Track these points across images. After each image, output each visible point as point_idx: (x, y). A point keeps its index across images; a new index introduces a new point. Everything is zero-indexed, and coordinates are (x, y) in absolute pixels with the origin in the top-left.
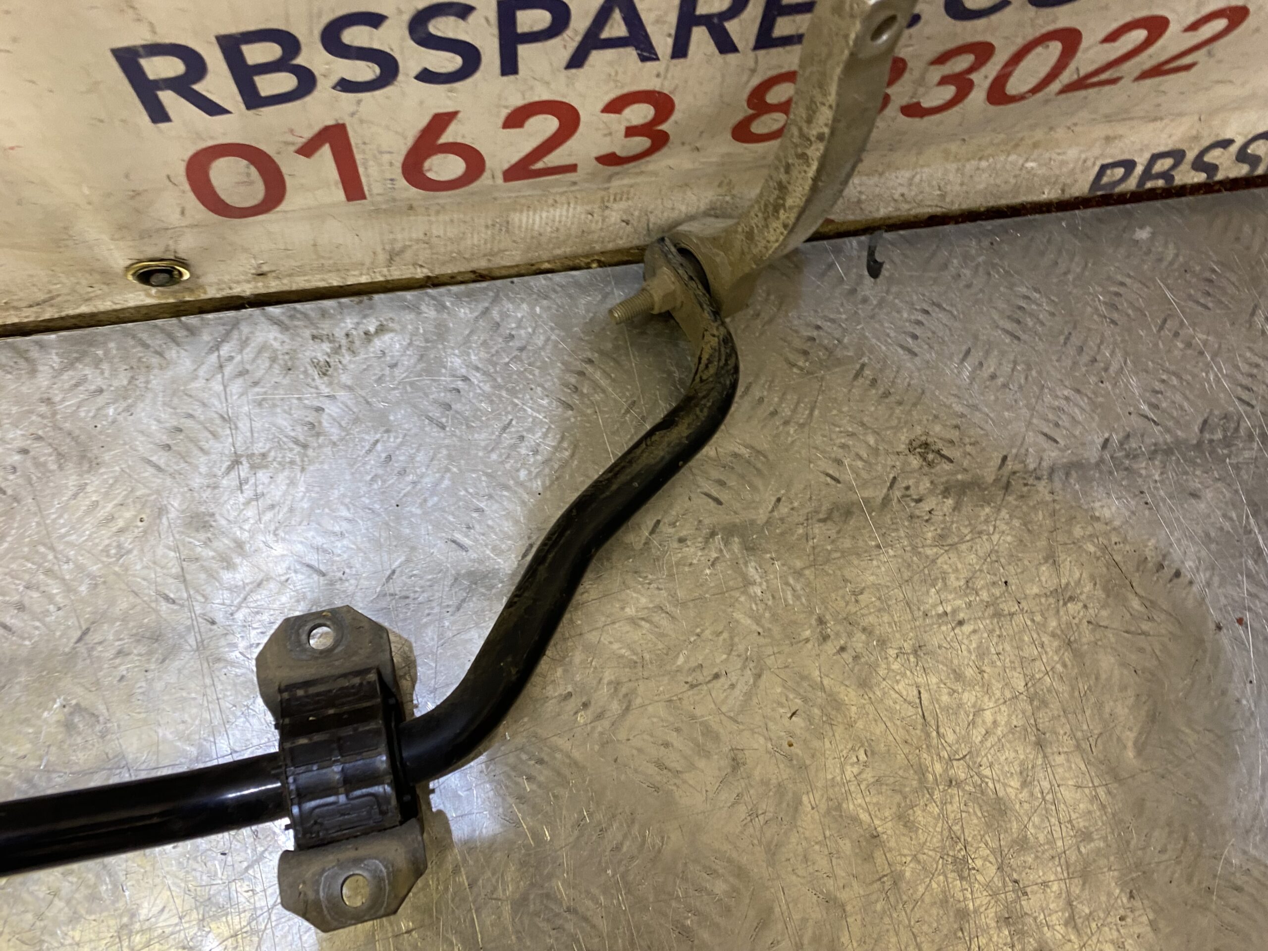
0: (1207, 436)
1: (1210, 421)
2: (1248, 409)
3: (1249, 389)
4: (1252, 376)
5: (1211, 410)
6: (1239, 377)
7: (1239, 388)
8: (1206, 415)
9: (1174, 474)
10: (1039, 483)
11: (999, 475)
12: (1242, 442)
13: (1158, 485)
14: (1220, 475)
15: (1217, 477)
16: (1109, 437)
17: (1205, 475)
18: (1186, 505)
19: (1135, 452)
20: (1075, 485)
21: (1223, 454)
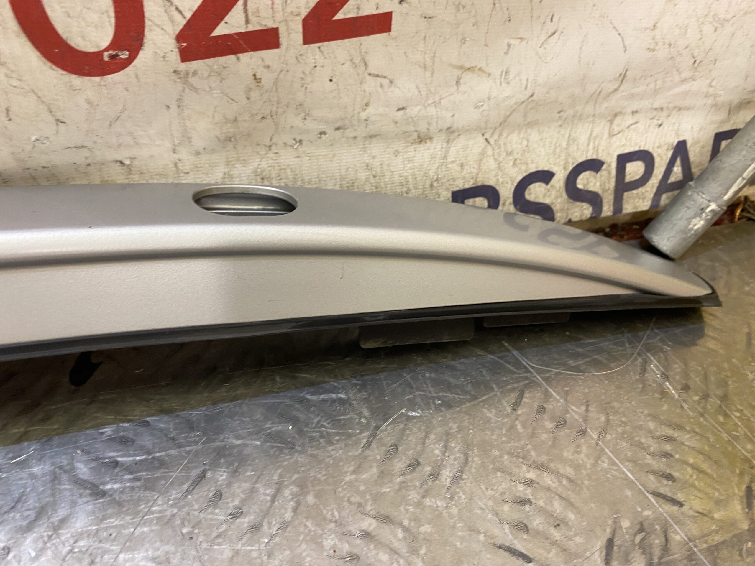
1: (617, 542)
2: (676, 508)
3: (669, 477)
4: (666, 455)
5: (616, 522)
6: (649, 459)
7: (652, 477)
8: (608, 530)
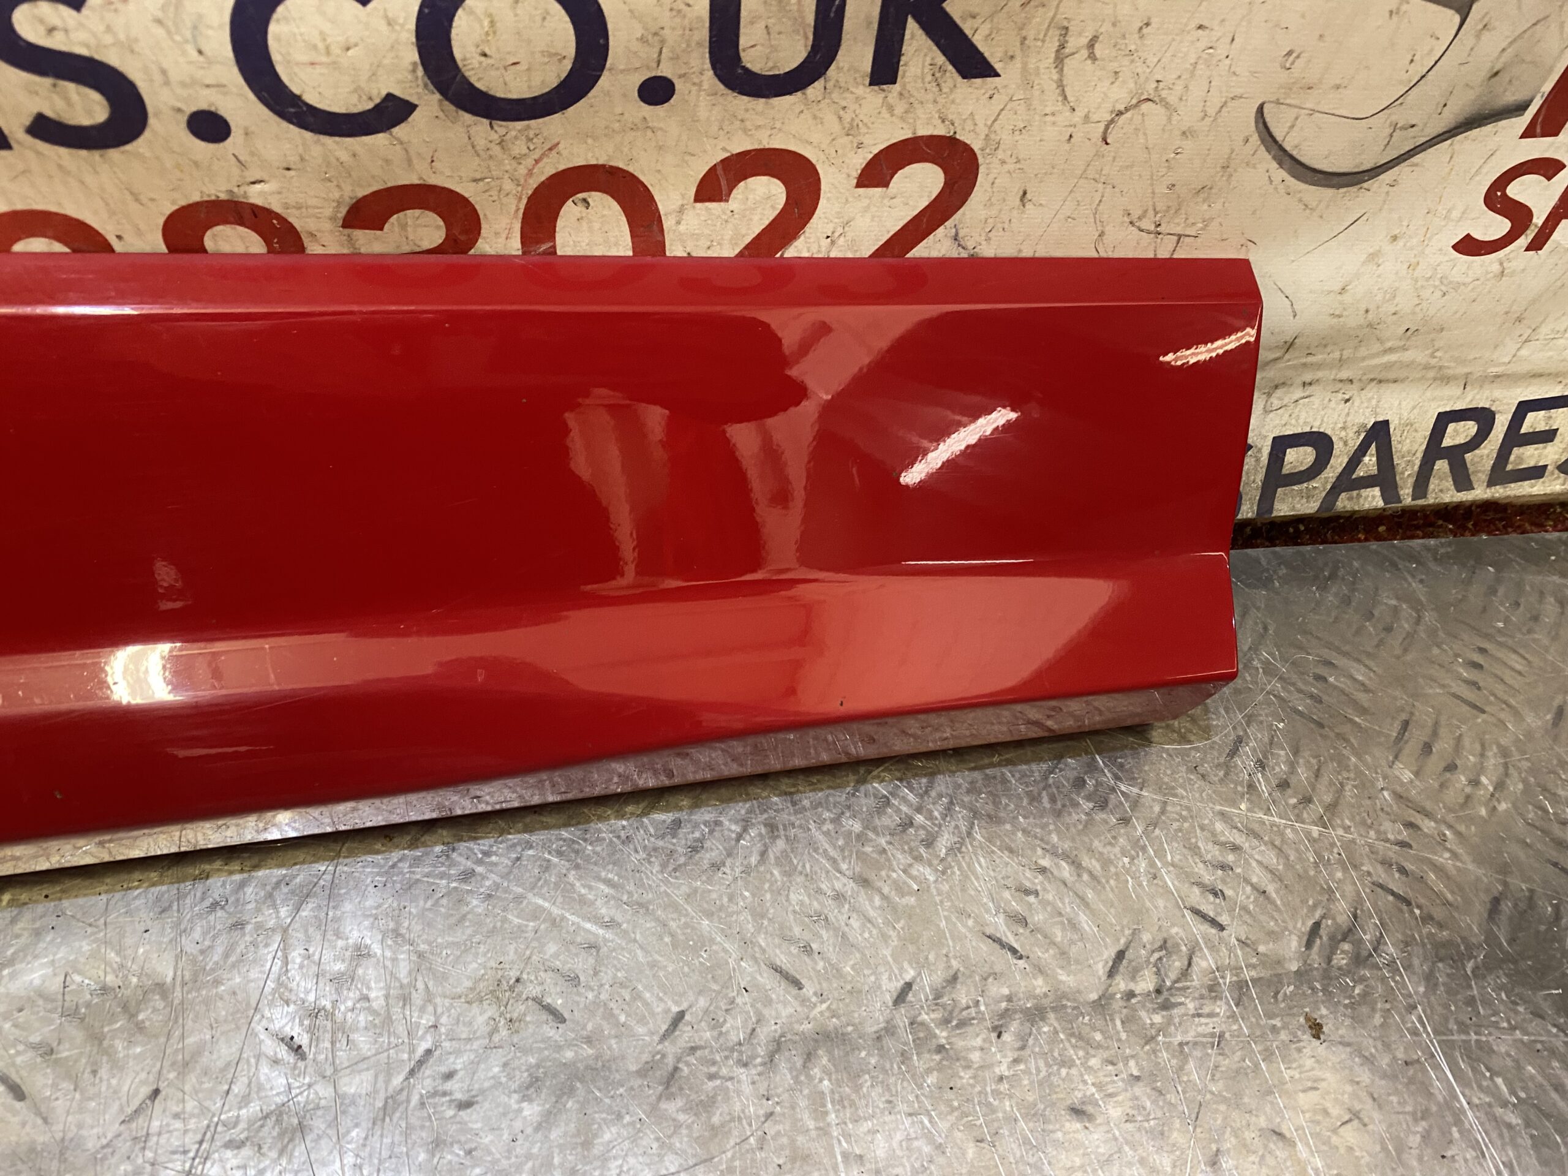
0: (1121, 984)
1: (1129, 955)
2: (1213, 931)
3: (1217, 893)
4: (1223, 867)
5: (1135, 932)
6: (1200, 869)
7: (1196, 890)
8: (1123, 941)
9: (1041, 1063)
10: (741, 1073)
11: (658, 1053)
12: (1194, 999)
13: (1004, 1087)
14: (1141, 1069)
15: (1136, 1073)
16: (914, 979)
17: (1110, 1067)
18: (1059, 1135)
19: (964, 1013)
20: (821, 1080)
21: (1152, 1024)
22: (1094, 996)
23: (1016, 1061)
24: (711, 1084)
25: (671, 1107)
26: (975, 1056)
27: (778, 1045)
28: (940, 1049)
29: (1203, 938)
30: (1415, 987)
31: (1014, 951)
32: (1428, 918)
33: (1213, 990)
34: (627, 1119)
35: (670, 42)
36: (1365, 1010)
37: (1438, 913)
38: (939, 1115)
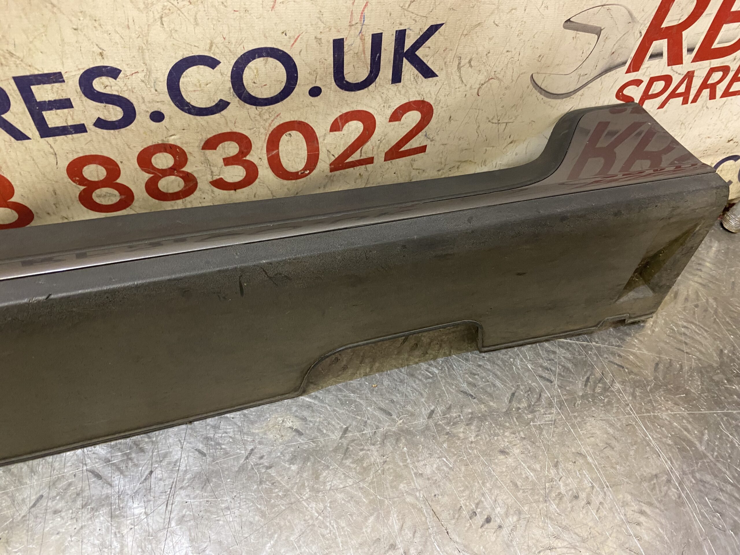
0: (515, 404)
1: (516, 394)
2: (548, 383)
3: (549, 370)
4: (550, 360)
6: (541, 361)
7: (540, 369)
8: (513, 389)
9: (487, 436)
10: (372, 447)
11: (340, 443)
12: (543, 408)
13: (473, 445)
14: (525, 435)
15: (523, 436)
16: (434, 409)
17: (513, 435)
18: (496, 460)
19: (455, 420)
20: (403, 448)
21: (528, 418)
22: (504, 410)
23: (477, 436)
24: (361, 453)
25: (348, 462)
26: (461, 435)
27: (385, 436)
28: (447, 433)
29: (545, 386)
30: (628, 398)
31: (472, 396)
32: (631, 372)
33: (550, 405)
34: (331, 467)
35: (319, 73)
36: (609, 407)
37: (635, 370)
38: (450, 457)
